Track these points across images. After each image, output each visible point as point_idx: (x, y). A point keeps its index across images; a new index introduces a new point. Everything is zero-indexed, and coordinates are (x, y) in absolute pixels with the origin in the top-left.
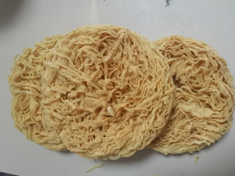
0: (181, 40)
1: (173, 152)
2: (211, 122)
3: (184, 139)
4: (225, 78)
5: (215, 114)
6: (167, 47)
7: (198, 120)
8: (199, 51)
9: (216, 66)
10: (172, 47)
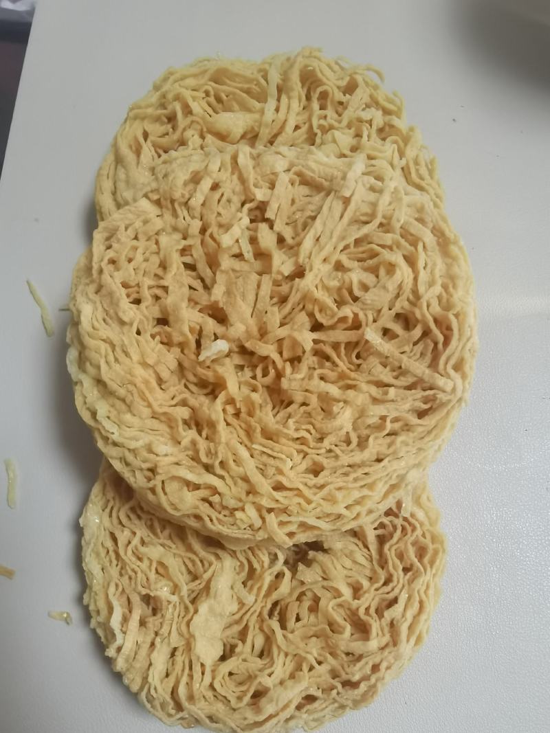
0: (431, 567)
1: (88, 544)
2: (179, 658)
3: (127, 577)
4: (316, 705)
5: (203, 674)
6: (410, 524)
7: (186, 619)
8: (398, 621)
9: (353, 675)
10: (410, 538)
